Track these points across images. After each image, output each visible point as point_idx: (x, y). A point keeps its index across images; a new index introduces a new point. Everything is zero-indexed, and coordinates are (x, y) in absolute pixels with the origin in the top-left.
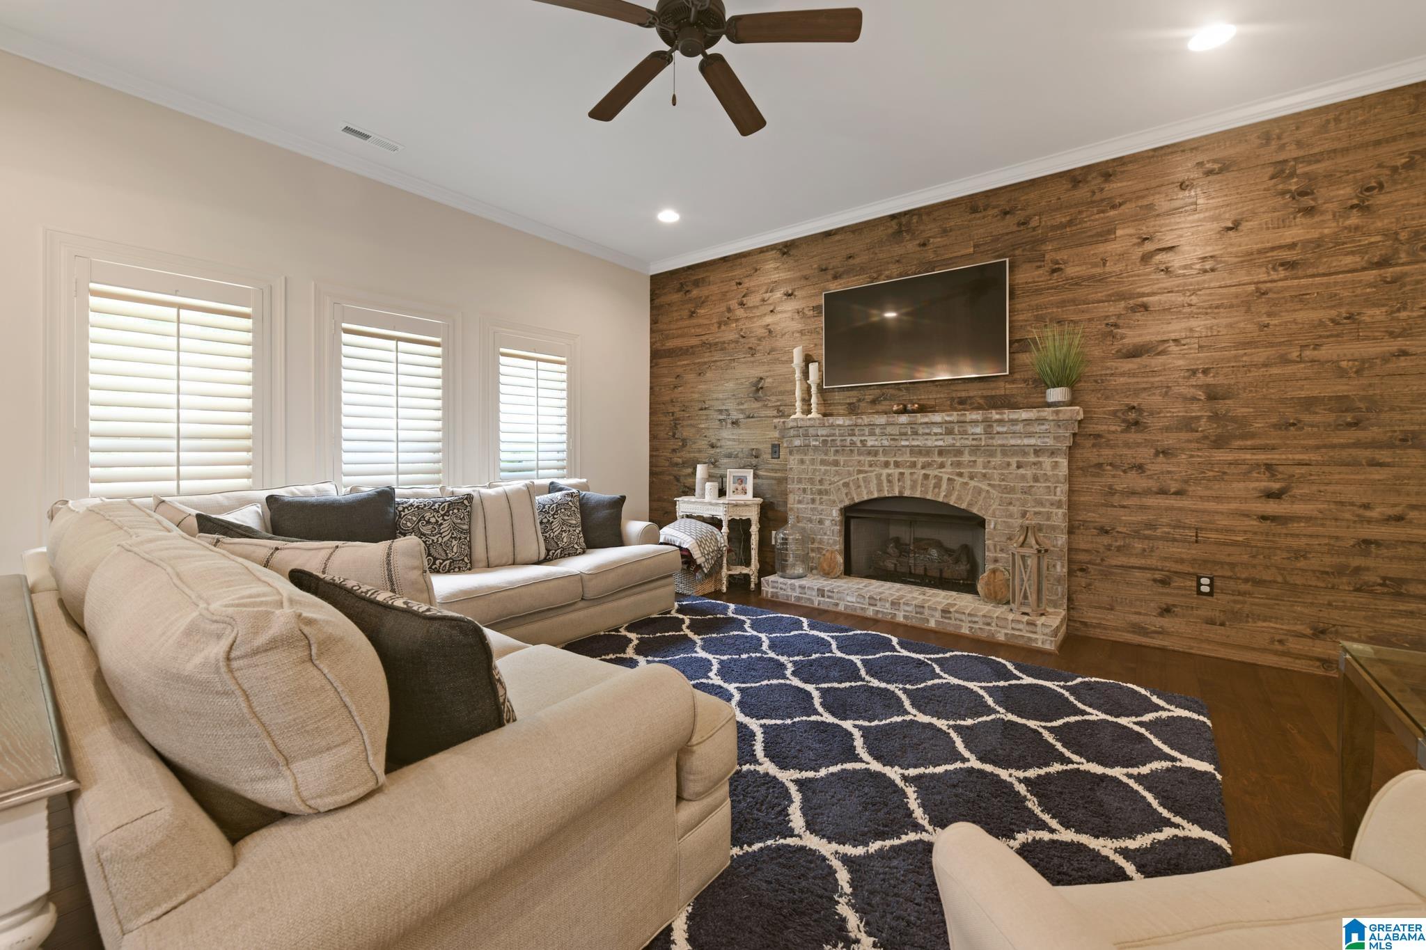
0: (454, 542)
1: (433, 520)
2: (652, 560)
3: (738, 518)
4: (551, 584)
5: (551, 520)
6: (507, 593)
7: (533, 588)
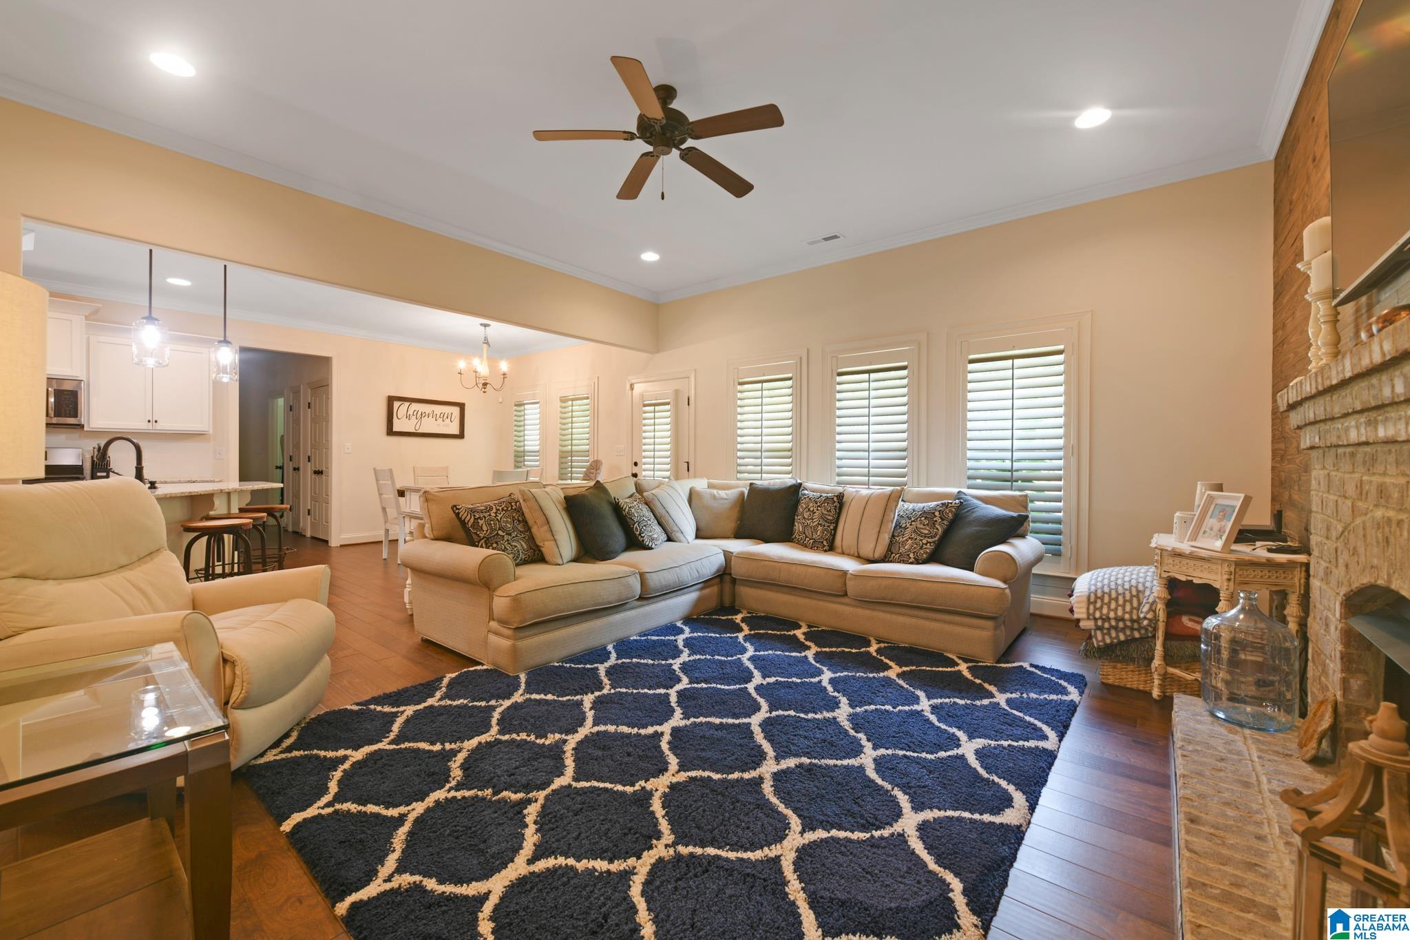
0: (820, 528)
1: (812, 509)
2: (935, 585)
3: (1183, 578)
4: (810, 570)
5: (908, 525)
6: (772, 563)
7: (794, 567)
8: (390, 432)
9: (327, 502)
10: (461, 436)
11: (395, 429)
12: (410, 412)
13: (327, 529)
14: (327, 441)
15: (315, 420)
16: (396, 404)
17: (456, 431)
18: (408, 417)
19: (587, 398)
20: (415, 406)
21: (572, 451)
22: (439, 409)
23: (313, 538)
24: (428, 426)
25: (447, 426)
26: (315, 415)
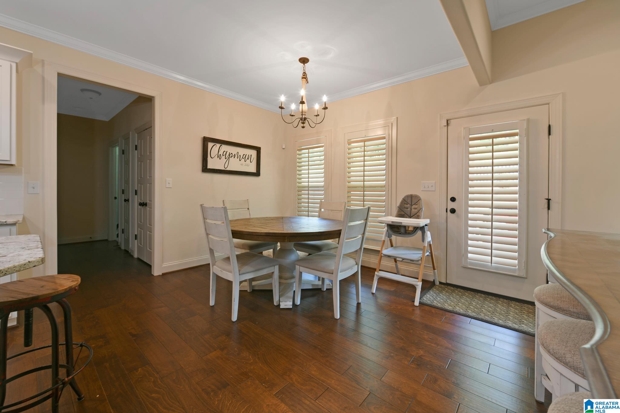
8: (205, 169)
9: (151, 230)
10: (257, 174)
11: (210, 166)
12: (221, 153)
13: (150, 254)
14: (150, 177)
15: (141, 160)
16: (210, 145)
17: (253, 169)
18: (219, 157)
19: (384, 138)
20: (225, 148)
21: (364, 187)
22: (242, 151)
23: (139, 259)
24: (235, 165)
25: (248, 165)
26: (141, 155)
